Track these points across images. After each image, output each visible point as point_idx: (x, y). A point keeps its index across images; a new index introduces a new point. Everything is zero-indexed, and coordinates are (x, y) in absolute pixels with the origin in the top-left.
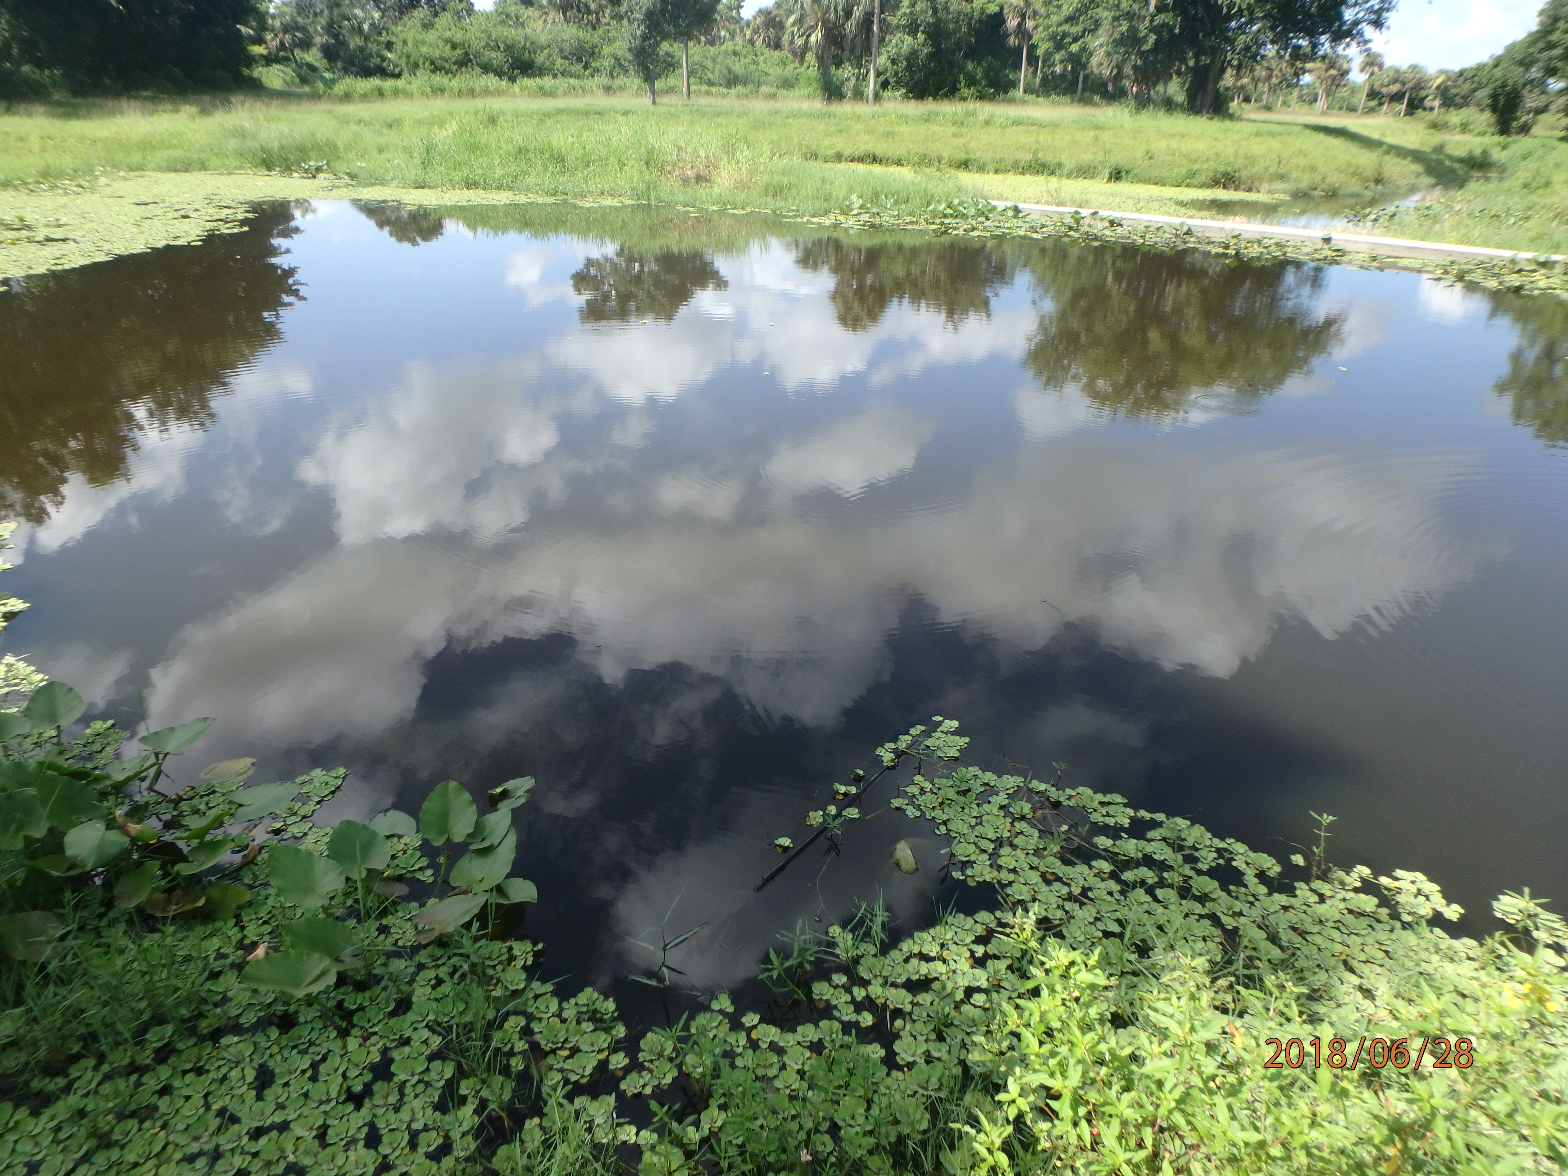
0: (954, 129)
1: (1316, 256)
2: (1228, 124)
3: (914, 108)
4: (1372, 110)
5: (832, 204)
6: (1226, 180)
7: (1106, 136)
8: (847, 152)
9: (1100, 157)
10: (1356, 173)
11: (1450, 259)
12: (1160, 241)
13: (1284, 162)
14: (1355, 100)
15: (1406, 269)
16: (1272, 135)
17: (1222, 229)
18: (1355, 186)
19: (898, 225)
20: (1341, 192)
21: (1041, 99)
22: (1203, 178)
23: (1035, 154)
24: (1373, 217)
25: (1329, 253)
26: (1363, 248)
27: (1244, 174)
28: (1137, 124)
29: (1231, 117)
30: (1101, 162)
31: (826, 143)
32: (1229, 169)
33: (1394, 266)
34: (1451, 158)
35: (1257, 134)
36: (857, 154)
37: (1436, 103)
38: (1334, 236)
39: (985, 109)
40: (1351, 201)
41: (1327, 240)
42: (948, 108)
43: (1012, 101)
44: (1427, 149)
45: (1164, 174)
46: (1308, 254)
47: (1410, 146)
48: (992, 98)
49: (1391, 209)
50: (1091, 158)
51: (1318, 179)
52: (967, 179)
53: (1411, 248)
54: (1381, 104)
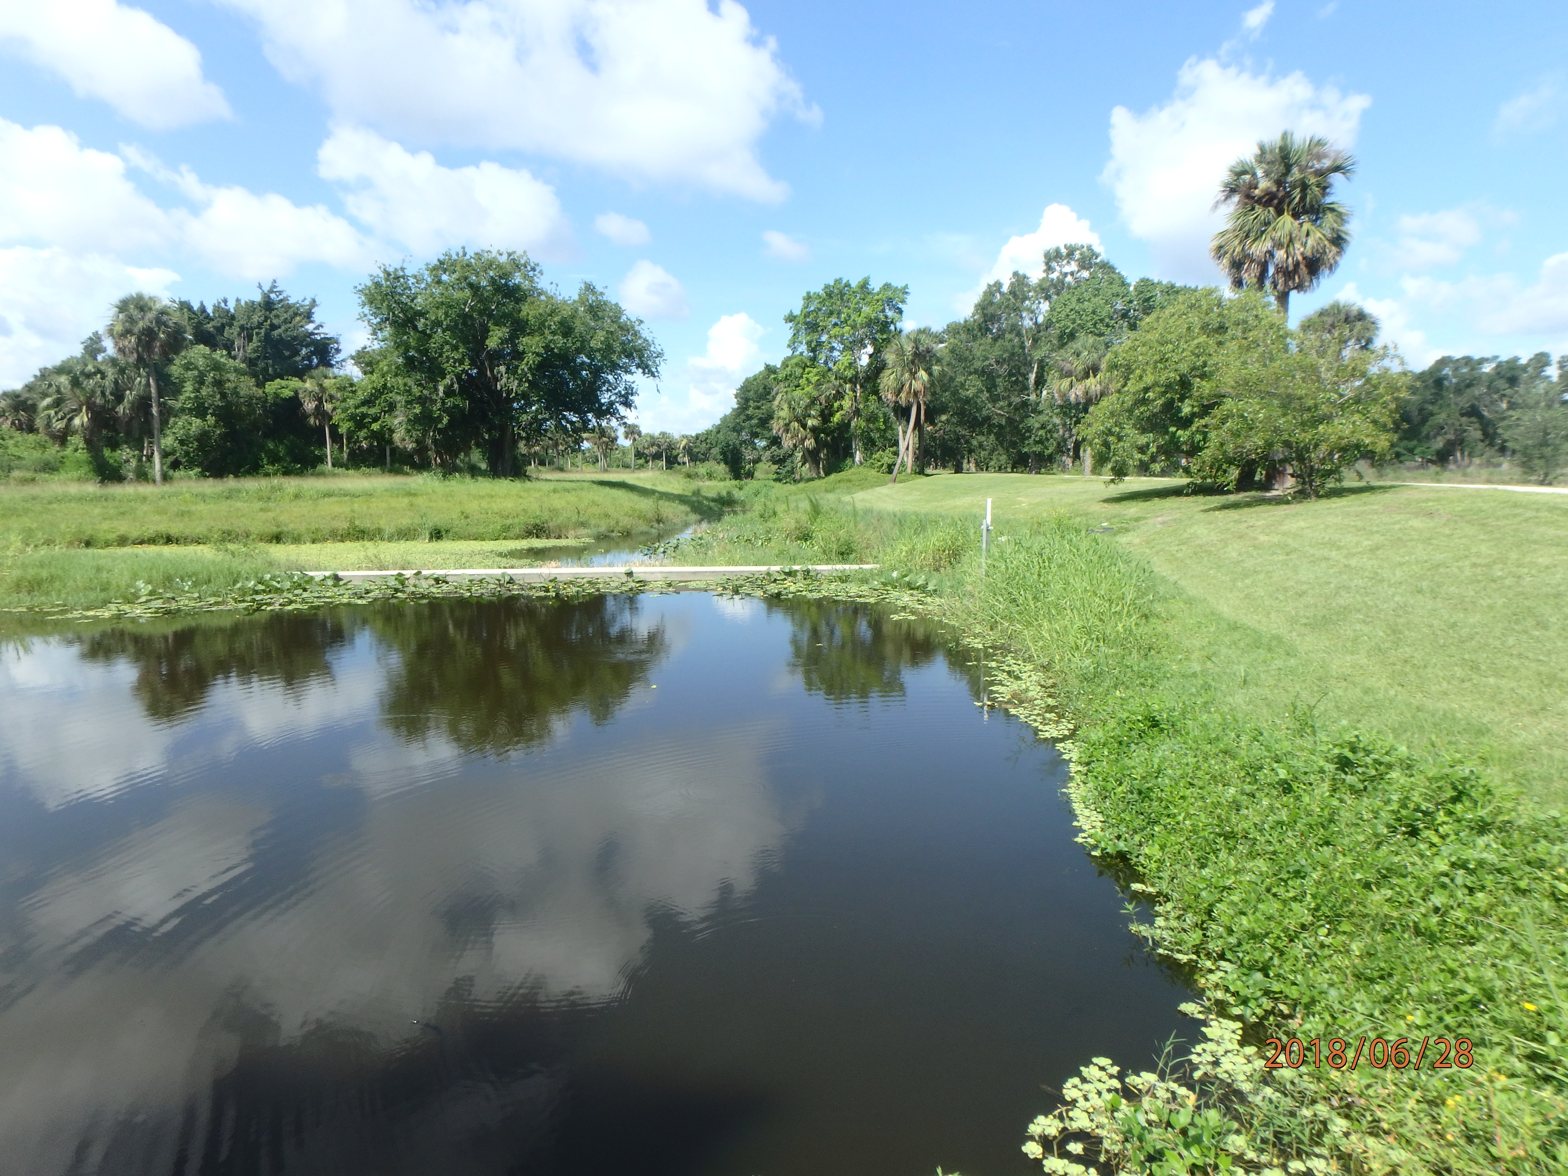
0: (260, 504)
1: (624, 588)
2: (528, 484)
3: (211, 486)
4: (641, 467)
5: (112, 593)
6: (537, 530)
7: (420, 501)
8: (134, 534)
9: (417, 520)
10: (642, 516)
11: (725, 578)
12: (485, 592)
13: (582, 512)
14: (627, 460)
15: (695, 589)
16: (567, 491)
17: (540, 575)
18: (644, 527)
19: (201, 607)
20: (633, 532)
21: (351, 472)
22: (517, 531)
23: (352, 522)
24: (662, 550)
25: (633, 585)
26: (660, 577)
27: (551, 524)
28: (447, 489)
29: (529, 478)
30: (420, 525)
31: (105, 526)
32: (538, 521)
33: (686, 588)
34: (707, 498)
35: (555, 491)
36: (146, 535)
37: (686, 459)
38: (634, 570)
39: (292, 484)
40: (642, 538)
41: (630, 574)
42: (251, 484)
43: (322, 474)
44: (688, 493)
45: (482, 530)
46: (617, 588)
47: (676, 492)
48: (300, 473)
49: (674, 542)
50: (410, 521)
51: (613, 523)
52: (280, 552)
53: (695, 573)
54: (647, 462)
